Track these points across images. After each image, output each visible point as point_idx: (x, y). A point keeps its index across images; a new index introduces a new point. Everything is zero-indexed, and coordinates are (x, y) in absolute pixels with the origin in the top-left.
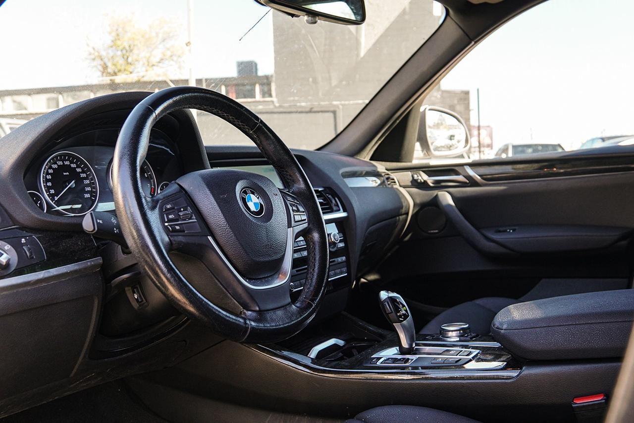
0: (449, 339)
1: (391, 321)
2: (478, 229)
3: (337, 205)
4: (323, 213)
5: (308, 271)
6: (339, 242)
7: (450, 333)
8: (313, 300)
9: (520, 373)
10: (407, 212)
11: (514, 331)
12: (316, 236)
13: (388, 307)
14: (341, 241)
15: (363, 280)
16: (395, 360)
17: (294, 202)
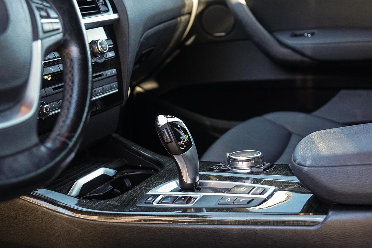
0: (238, 171)
1: (170, 151)
2: (271, 32)
3: (106, 5)
4: (83, 15)
5: (65, 89)
6: (108, 51)
7: (240, 163)
8: (70, 138)
9: (325, 219)
10: (189, 11)
11: (319, 168)
12: (74, 51)
13: (168, 136)
14: (110, 50)
15: (138, 89)
16: (175, 199)
17: (42, 4)
